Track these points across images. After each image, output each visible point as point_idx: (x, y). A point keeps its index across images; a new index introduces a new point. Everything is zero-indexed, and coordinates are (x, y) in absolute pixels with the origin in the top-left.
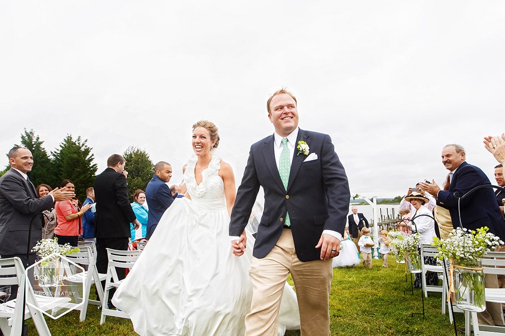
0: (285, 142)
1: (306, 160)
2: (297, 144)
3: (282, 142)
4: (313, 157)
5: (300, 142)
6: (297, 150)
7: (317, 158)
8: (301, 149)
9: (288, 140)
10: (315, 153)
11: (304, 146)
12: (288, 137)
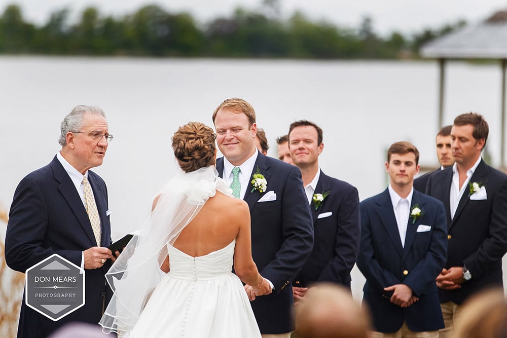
0: (236, 174)
1: (261, 200)
2: (252, 178)
3: (232, 172)
4: (271, 196)
5: (255, 176)
6: (251, 186)
7: (275, 199)
8: (256, 185)
9: (240, 171)
10: (273, 192)
11: (261, 182)
12: (241, 167)
